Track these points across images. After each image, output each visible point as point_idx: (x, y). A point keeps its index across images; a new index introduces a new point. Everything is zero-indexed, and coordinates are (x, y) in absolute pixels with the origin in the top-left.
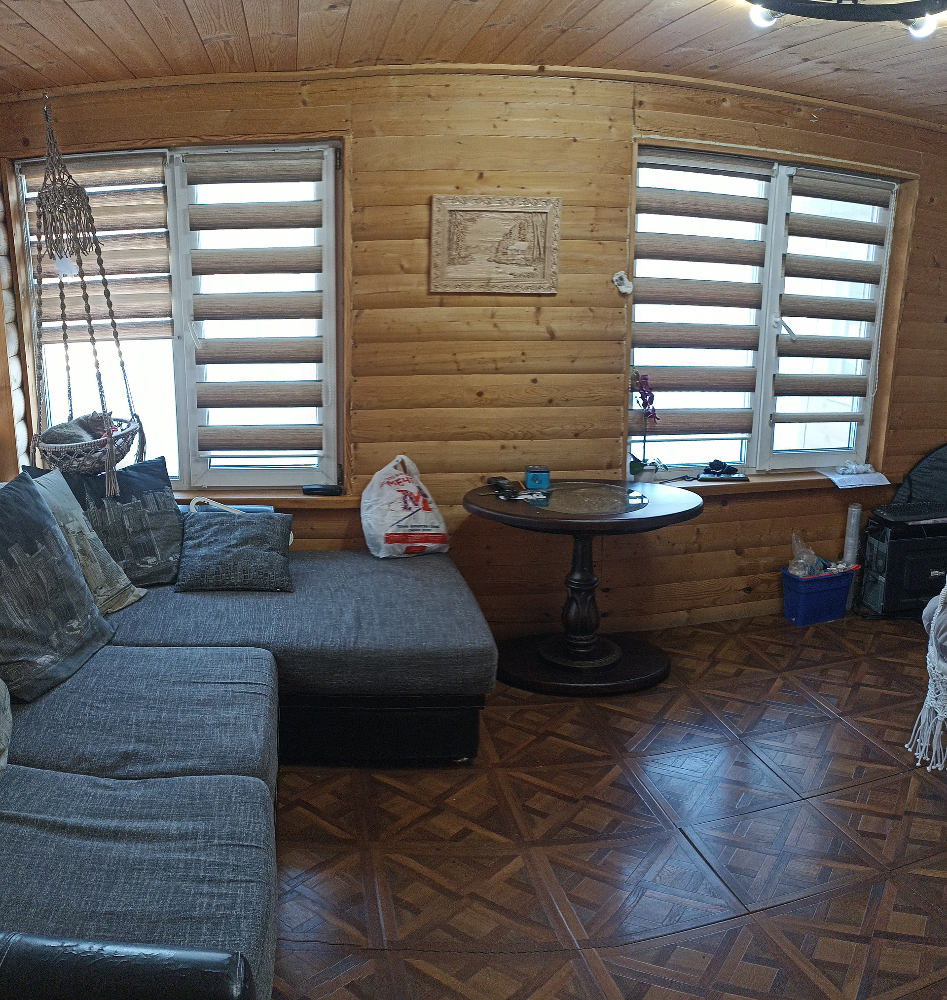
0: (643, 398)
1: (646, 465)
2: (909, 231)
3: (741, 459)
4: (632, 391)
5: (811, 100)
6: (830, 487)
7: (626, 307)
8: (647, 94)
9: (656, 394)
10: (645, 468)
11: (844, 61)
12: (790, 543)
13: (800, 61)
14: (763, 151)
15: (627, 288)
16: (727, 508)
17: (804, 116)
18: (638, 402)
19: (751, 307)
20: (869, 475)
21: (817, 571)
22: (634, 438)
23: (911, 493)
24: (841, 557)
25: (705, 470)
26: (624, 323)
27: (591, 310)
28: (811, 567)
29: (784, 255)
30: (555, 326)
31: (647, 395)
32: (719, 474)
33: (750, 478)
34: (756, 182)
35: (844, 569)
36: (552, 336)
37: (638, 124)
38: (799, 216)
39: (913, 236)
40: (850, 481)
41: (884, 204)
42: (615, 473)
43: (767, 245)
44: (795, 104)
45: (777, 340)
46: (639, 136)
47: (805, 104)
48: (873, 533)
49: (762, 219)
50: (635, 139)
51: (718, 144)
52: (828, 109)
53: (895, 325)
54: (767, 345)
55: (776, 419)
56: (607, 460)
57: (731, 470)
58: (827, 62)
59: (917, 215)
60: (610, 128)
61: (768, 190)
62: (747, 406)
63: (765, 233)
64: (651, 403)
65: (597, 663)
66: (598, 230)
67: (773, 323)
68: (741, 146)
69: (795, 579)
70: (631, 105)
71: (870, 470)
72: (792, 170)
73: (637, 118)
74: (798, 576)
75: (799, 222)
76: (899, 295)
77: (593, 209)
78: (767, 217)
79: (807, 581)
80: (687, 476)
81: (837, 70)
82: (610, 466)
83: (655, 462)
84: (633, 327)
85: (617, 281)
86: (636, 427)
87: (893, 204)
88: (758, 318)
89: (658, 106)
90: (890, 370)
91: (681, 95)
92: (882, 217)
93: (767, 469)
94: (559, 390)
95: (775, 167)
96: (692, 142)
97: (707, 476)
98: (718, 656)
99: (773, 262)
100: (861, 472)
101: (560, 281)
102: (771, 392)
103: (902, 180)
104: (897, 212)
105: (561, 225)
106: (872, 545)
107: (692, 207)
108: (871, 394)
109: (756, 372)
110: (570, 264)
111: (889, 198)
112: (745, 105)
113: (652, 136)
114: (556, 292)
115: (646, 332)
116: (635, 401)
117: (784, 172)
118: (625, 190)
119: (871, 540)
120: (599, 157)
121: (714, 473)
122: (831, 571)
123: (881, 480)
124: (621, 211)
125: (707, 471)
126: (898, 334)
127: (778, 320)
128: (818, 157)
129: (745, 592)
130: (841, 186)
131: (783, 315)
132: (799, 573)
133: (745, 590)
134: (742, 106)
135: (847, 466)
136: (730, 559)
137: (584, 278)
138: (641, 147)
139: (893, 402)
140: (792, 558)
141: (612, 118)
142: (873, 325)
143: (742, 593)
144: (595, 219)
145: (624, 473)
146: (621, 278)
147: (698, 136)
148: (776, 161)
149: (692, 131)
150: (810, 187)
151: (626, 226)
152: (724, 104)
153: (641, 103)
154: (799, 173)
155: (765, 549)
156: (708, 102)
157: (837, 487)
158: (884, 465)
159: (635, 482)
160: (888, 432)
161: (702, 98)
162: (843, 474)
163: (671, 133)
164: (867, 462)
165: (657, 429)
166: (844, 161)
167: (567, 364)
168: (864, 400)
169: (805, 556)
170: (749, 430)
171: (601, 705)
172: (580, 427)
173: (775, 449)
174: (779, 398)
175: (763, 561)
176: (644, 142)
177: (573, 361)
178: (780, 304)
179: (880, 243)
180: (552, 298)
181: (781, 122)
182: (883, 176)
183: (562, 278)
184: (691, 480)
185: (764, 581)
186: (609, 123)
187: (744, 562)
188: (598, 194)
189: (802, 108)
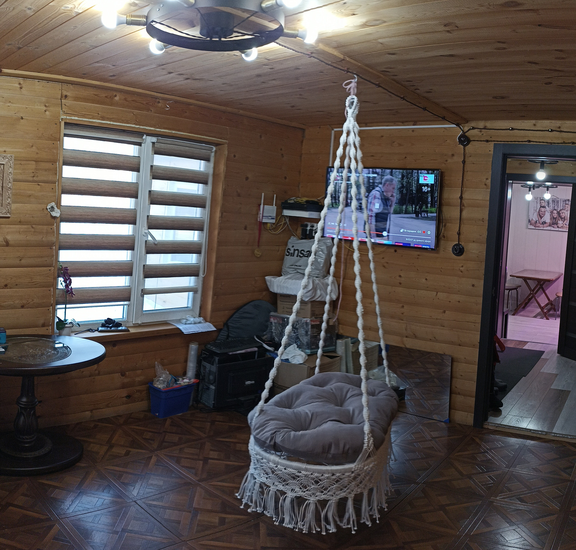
0: (65, 281)
1: (67, 324)
2: (222, 176)
3: (123, 317)
4: (58, 277)
5: (166, 96)
6: (178, 332)
7: (55, 225)
8: (70, 91)
9: (73, 279)
10: (66, 325)
11: (193, 74)
12: (154, 367)
13: (166, 73)
14: (138, 128)
15: (56, 213)
16: (116, 348)
17: (162, 106)
18: (61, 284)
19: (129, 223)
20: (202, 324)
21: (171, 385)
22: (59, 306)
23: (228, 334)
24: (184, 374)
25: (102, 325)
26: (54, 235)
27: (32, 227)
28: (168, 382)
29: (150, 191)
30: (9, 237)
31: (67, 280)
32: (111, 327)
33: (130, 329)
34: (132, 146)
35: (189, 382)
36: (7, 244)
37: (63, 110)
38: (159, 168)
39: (225, 178)
40: (190, 328)
41: (207, 159)
42: (47, 329)
43: (139, 185)
44: (156, 99)
45: (146, 244)
46: (65, 117)
47: (163, 99)
48: (205, 359)
49: (136, 169)
50: (62, 119)
51: (112, 123)
52: (176, 102)
53: (216, 232)
54: (140, 247)
55: (145, 292)
56: (41, 322)
57: (118, 325)
58: (182, 74)
59: (227, 166)
60: (45, 111)
61: (140, 151)
62: (127, 284)
63: (138, 178)
64: (70, 285)
65: (37, 453)
66: (37, 176)
67: (143, 233)
68: (125, 125)
69: (158, 390)
70: (60, 97)
71: (202, 321)
72: (154, 139)
73: (63, 106)
74: (160, 388)
75: (159, 171)
76: (218, 215)
77: (34, 163)
78: (139, 168)
79: (166, 392)
80: (91, 329)
81: (187, 79)
82: (43, 325)
83: (72, 321)
84: (60, 237)
85: (50, 208)
86: (60, 299)
87: (212, 159)
88: (134, 230)
89: (77, 99)
90: (214, 260)
91: (90, 92)
92: (206, 167)
93: (140, 322)
94: (11, 278)
95: (144, 137)
96: (97, 121)
97: (103, 329)
98: (113, 442)
99: (143, 195)
100: (197, 322)
101: (12, 208)
102: (142, 276)
103: (217, 145)
104: (215, 164)
105: (13, 172)
106: (205, 367)
107: (96, 162)
108: (201, 275)
109: (133, 263)
110: (18, 197)
111: (210, 156)
112: (128, 99)
113: (73, 118)
114: (10, 216)
115: (66, 240)
116: (59, 283)
117: (149, 140)
118: (55, 151)
119: (204, 363)
120: (38, 129)
121: (108, 327)
122: (180, 384)
123: (209, 327)
124: (53, 164)
125: (103, 325)
126: (218, 238)
127: (147, 231)
128: (170, 131)
129: (126, 398)
130: (182, 148)
131: (150, 228)
132: (160, 385)
133: (126, 397)
134: (125, 99)
135: (188, 319)
136: (118, 379)
137: (28, 206)
138: (66, 124)
139: (216, 279)
140: (156, 376)
141: (47, 105)
142: (202, 233)
143: (125, 399)
144: (36, 169)
145: (53, 329)
146: (52, 207)
147: (100, 118)
148: (145, 133)
149: (97, 114)
150: (165, 149)
151: (56, 174)
152: (116, 98)
153: (66, 96)
154: (159, 141)
155: (139, 372)
156: (106, 97)
157: (183, 332)
158: (211, 318)
159: (60, 335)
160: (213, 298)
161: (103, 94)
162: (185, 324)
163: (84, 116)
164: (200, 316)
165: (73, 300)
166: (185, 134)
167: (17, 262)
168: (198, 279)
169: (164, 376)
170: (128, 299)
171: (40, 481)
172: (25, 302)
173: (144, 310)
174: (146, 279)
175: (138, 379)
176: (68, 121)
177: (21, 260)
178: (147, 222)
179: (205, 183)
180: (7, 219)
181: (148, 110)
182: (206, 142)
183: (14, 206)
184: (94, 332)
185: (138, 391)
186: (45, 108)
187: (126, 380)
188: (37, 153)
189: (161, 101)
